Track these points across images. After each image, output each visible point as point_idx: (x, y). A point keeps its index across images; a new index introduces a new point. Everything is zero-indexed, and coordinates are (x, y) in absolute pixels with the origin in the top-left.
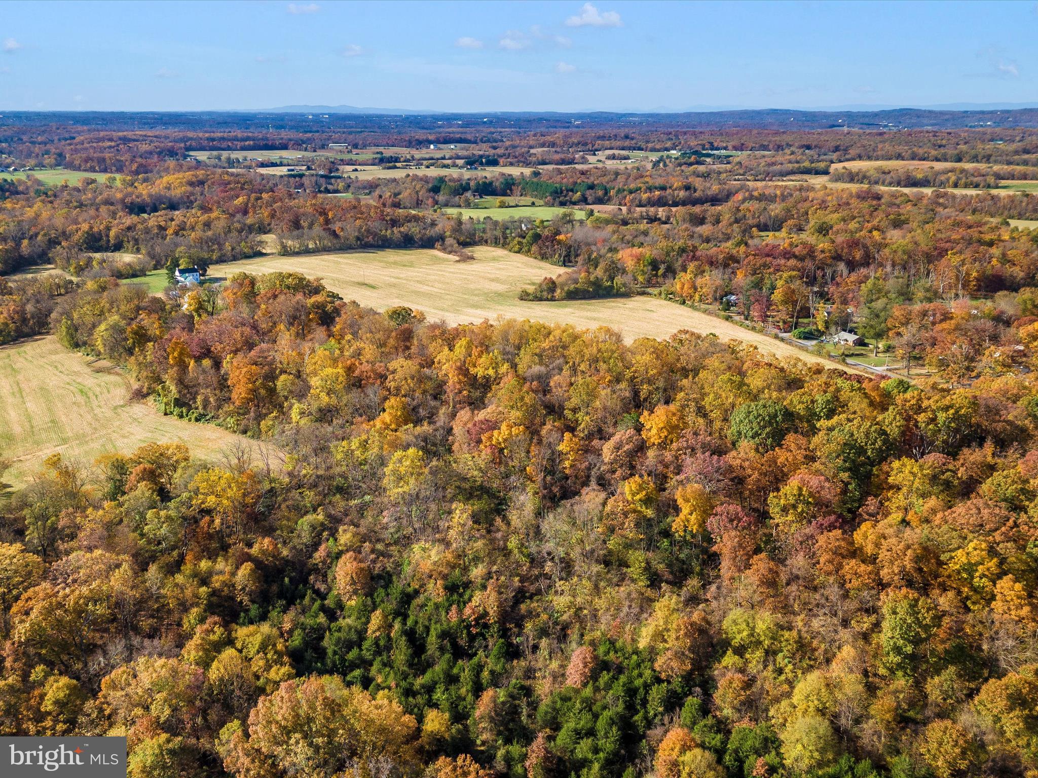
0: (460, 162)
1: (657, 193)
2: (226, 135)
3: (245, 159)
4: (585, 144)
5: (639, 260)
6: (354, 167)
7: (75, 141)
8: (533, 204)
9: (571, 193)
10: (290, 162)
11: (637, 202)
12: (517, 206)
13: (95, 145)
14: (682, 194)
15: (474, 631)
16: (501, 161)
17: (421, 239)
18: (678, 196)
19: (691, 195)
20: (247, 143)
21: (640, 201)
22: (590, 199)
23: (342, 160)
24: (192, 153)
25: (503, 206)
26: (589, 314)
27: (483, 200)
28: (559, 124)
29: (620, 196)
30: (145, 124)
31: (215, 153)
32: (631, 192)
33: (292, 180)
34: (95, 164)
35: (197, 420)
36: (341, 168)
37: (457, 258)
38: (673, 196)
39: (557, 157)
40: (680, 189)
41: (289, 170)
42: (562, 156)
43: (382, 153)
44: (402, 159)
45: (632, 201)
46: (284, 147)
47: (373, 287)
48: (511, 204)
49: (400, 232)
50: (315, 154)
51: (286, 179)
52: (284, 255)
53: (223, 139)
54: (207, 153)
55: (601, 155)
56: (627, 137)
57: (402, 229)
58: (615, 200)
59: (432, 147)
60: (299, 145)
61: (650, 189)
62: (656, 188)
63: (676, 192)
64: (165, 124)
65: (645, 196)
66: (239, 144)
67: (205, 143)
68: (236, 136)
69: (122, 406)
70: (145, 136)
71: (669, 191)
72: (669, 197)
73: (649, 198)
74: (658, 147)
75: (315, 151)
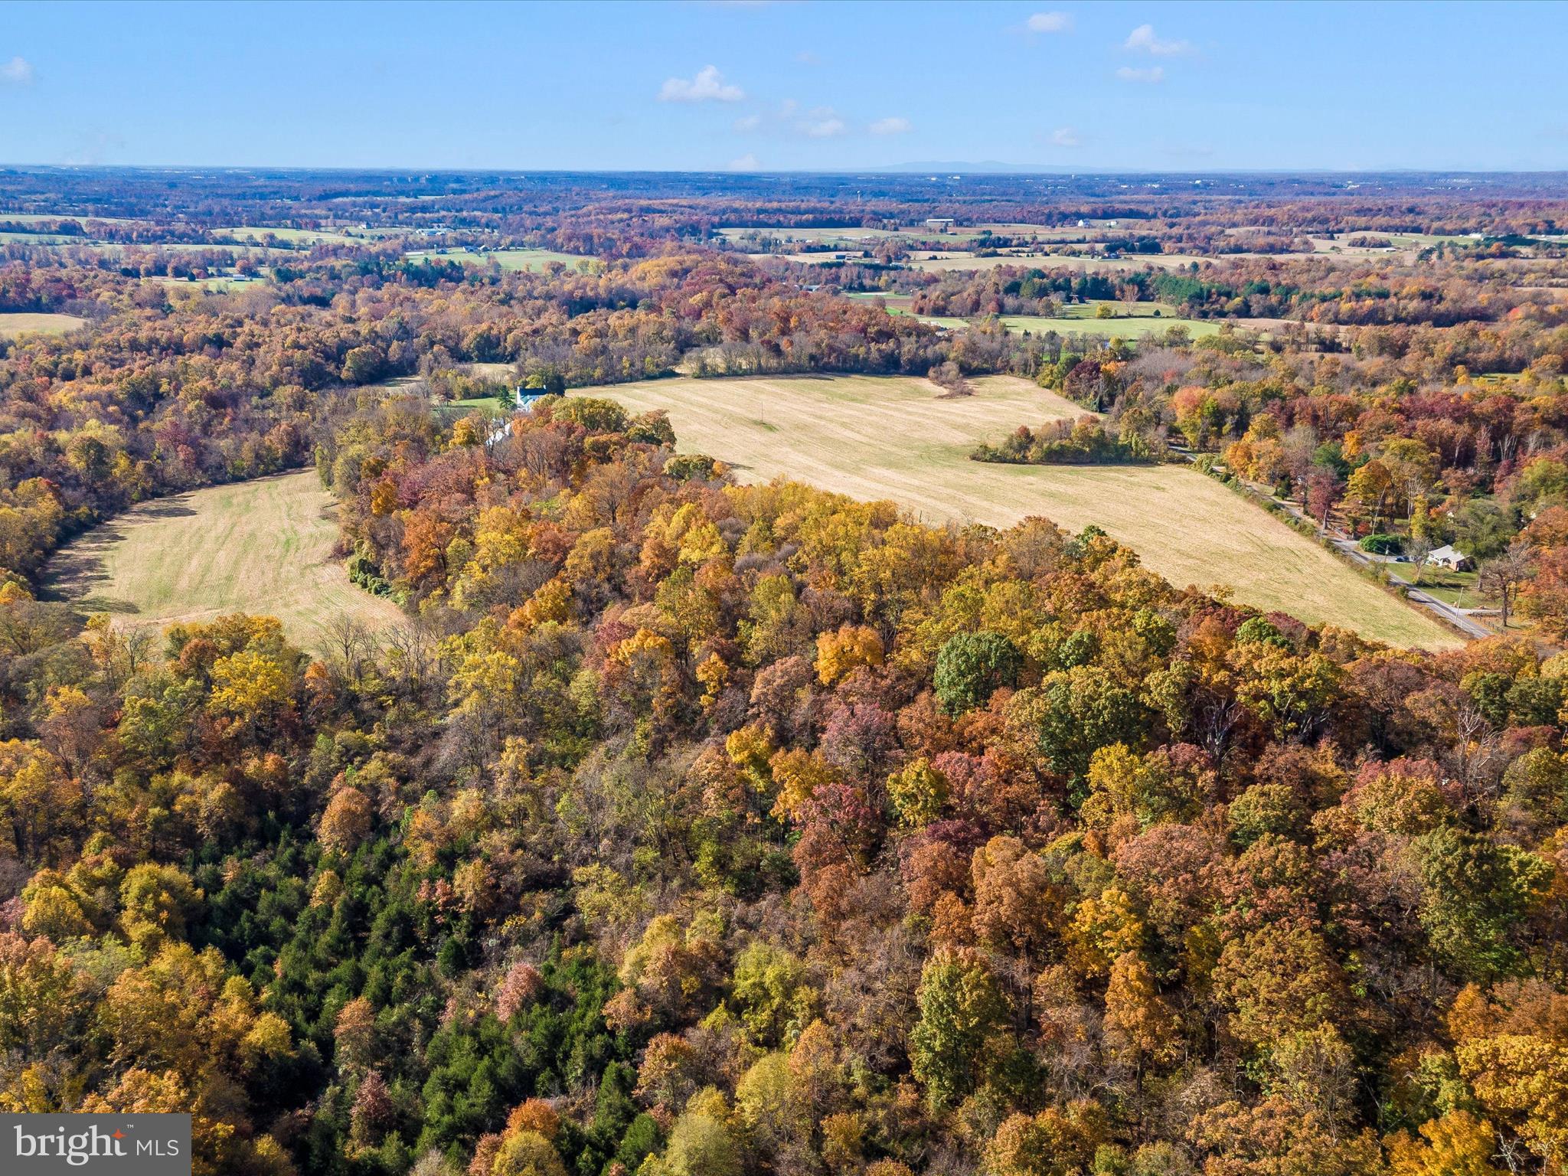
0: (1100, 247)
1: (1369, 302)
2: (783, 205)
3: (789, 241)
4: (1326, 221)
5: (1196, 407)
6: (932, 254)
7: (580, 212)
8: (1157, 313)
9: (1224, 299)
10: (850, 244)
11: (1331, 315)
12: (1130, 316)
13: (601, 217)
14: (1414, 306)
15: (440, 920)
16: (1167, 246)
17: (910, 361)
18: (1405, 309)
19: (1429, 308)
20: (804, 217)
21: (1336, 314)
22: (1255, 309)
23: (924, 243)
24: (722, 231)
25: (1105, 315)
26: (1054, 487)
27: (1083, 305)
28: (1320, 189)
29: (1305, 305)
30: (699, 188)
31: (751, 231)
32: (1324, 299)
33: (825, 271)
34: (580, 244)
35: (377, 592)
36: (912, 254)
37: (945, 392)
38: (1397, 310)
39: (1262, 241)
40: (1412, 298)
41: (838, 257)
42: (1271, 239)
43: (990, 233)
44: (1015, 242)
45: (1324, 314)
46: (856, 223)
47: (771, 428)
48: (1120, 313)
49: (879, 350)
50: (895, 233)
51: (818, 270)
52: (698, 377)
53: (779, 210)
54: (741, 231)
55: (1342, 240)
56: (1411, 210)
57: (883, 346)
58: (1297, 312)
59: (1081, 223)
60: (878, 219)
61: (1358, 296)
62: (1369, 295)
63: (1402, 302)
64: (724, 189)
65: (1345, 307)
66: (794, 218)
67: (747, 217)
68: (798, 208)
69: (316, 566)
70: (677, 205)
71: (1393, 300)
72: (1389, 310)
73: (1353, 311)
74: (1448, 227)
75: (896, 229)
